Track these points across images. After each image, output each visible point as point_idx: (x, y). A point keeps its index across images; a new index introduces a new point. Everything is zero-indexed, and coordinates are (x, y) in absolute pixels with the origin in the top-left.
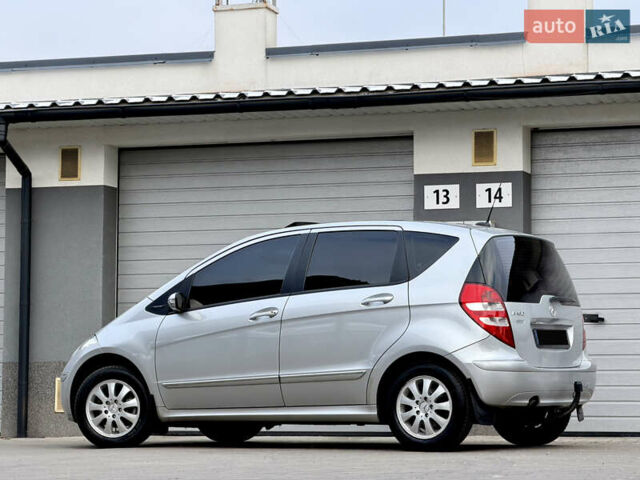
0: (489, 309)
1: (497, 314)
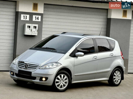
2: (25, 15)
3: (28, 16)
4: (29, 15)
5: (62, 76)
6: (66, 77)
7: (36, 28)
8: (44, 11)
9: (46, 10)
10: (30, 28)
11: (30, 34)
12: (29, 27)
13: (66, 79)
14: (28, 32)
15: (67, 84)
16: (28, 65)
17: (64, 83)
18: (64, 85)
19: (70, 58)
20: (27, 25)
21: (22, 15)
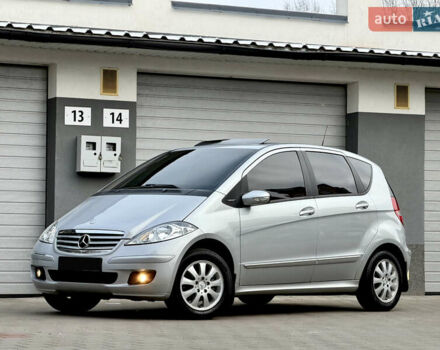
2: (77, 109)
3: (87, 111)
4: (90, 109)
5: (203, 266)
6: (214, 270)
7: (114, 149)
8: (138, 95)
9: (147, 92)
10: (94, 148)
11: (96, 170)
12: (91, 147)
13: (215, 278)
14: (89, 162)
15: (220, 294)
16: (89, 237)
17: (210, 291)
18: (211, 298)
19: (225, 209)
20: (85, 139)
21: (68, 110)
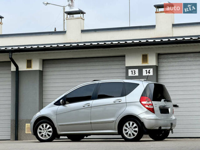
0: (148, 103)
1: (150, 104)
2: (133, 70)
4: (138, 69)
